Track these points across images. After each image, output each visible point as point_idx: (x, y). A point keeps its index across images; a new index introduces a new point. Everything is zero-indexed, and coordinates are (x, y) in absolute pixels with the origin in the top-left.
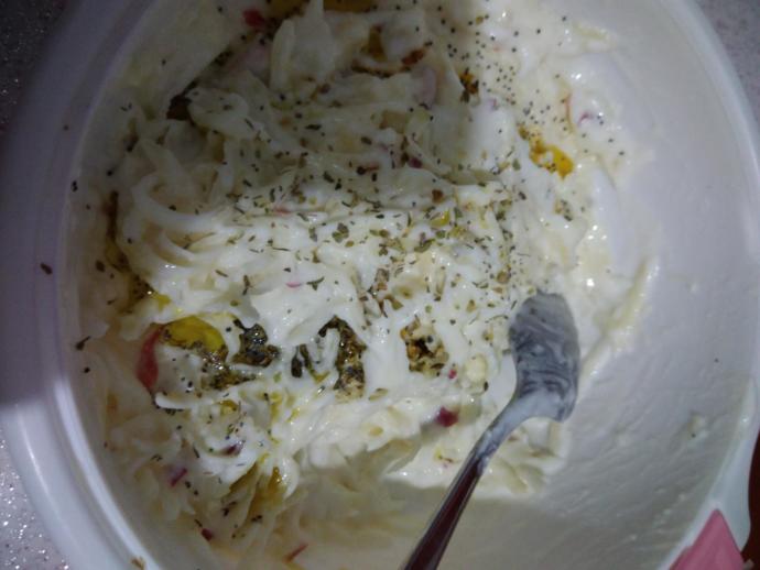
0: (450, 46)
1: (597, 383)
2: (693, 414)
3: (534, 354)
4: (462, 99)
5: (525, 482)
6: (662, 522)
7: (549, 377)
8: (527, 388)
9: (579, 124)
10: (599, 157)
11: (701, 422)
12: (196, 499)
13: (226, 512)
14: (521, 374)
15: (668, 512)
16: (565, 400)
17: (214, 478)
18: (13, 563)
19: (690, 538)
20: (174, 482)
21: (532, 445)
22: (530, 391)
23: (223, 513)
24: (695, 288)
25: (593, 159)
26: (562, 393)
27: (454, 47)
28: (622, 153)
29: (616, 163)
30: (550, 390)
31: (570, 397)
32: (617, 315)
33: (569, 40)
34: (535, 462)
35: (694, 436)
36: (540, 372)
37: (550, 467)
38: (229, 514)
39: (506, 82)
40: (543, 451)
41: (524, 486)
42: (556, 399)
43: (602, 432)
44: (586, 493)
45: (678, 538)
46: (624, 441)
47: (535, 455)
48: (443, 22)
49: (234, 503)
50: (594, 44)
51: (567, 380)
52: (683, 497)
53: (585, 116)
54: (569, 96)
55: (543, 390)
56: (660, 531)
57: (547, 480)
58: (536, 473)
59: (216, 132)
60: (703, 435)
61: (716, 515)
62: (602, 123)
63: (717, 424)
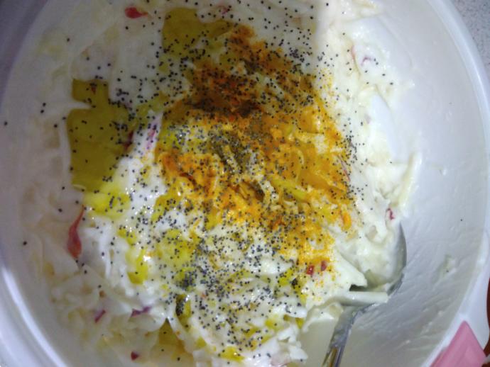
2: (447, 257)
6: (427, 331)
9: (362, 65)
10: (377, 87)
11: (452, 262)
15: (431, 324)
19: (446, 341)
20: (97, 320)
24: (445, 172)
25: (372, 88)
28: (391, 84)
29: (388, 90)
33: (350, 9)
35: (448, 271)
45: (437, 341)
48: (262, 2)
50: (366, 11)
52: (440, 313)
53: (366, 59)
54: (353, 47)
56: (426, 337)
60: (453, 271)
61: (464, 324)
62: (377, 64)
63: (463, 263)
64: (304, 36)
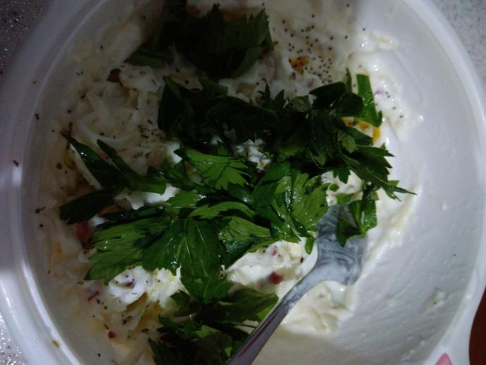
0: (290, 45)
1: (379, 265)
2: (437, 289)
3: (330, 240)
4: (290, 78)
5: (326, 325)
6: (408, 358)
7: (339, 256)
8: (324, 261)
10: (388, 119)
11: (441, 295)
12: (106, 311)
13: (125, 322)
14: (320, 252)
15: (412, 352)
16: (351, 272)
17: (115, 299)
18: (2, 341)
20: (90, 299)
21: (334, 302)
22: (325, 264)
23: (122, 322)
24: (445, 207)
25: (383, 119)
26: (348, 267)
27: (292, 45)
28: (401, 117)
29: (398, 123)
30: (340, 264)
31: (355, 270)
32: (393, 221)
33: (367, 42)
34: (333, 312)
35: (435, 303)
36: (334, 252)
37: (343, 316)
38: (126, 324)
39: (326, 68)
40: (340, 306)
41: (325, 327)
42: (344, 270)
43: (378, 297)
44: (363, 335)
46: (392, 304)
47: (335, 308)
48: (286, 30)
49: (130, 317)
50: (383, 46)
51: (353, 259)
52: (423, 343)
53: (378, 92)
55: (335, 263)
57: (339, 324)
58: (333, 320)
59: (135, 89)
60: (441, 304)
61: (445, 357)
62: (389, 97)
63: (450, 297)
64: (325, 65)
